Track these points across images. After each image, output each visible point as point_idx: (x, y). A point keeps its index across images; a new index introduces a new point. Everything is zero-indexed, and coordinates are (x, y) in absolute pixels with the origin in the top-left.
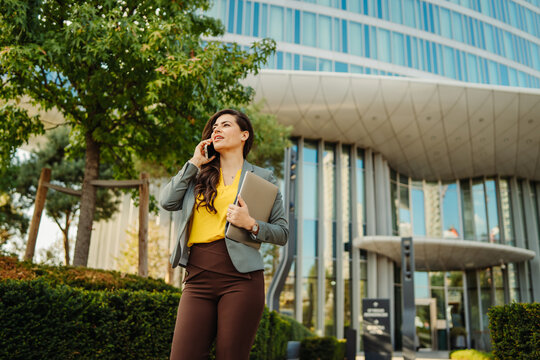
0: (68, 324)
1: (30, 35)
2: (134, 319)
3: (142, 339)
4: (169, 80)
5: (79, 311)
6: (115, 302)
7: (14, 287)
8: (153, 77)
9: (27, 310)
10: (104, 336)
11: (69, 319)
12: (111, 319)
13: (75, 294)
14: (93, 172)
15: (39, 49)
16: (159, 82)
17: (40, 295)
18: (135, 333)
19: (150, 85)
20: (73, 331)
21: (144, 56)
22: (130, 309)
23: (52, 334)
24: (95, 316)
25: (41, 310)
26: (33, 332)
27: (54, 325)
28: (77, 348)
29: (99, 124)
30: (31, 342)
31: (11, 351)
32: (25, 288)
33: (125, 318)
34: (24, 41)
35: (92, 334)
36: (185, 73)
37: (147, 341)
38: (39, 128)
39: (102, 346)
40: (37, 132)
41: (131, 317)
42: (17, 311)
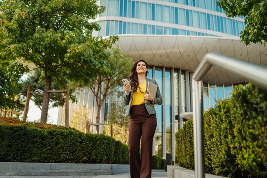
0: (33, 140)
1: (21, 39)
2: (57, 139)
3: (60, 146)
4: (72, 54)
5: (38, 135)
6: (50, 133)
7: (16, 127)
8: (66, 52)
9: (20, 135)
10: (46, 144)
11: (34, 138)
12: (49, 138)
13: (36, 130)
14: (48, 87)
15: (25, 45)
16: (68, 55)
17: (24, 130)
18: (57, 144)
19: (65, 56)
20: (36, 142)
21: (62, 45)
22: (56, 135)
23: (29, 143)
24: (43, 138)
25: (25, 135)
26: (22, 142)
27: (29, 140)
28: (37, 148)
29: (49, 69)
30: (22, 145)
31: (15, 147)
32: (19, 127)
33: (53, 138)
34: (19, 42)
35: (42, 143)
36: (77, 51)
37: (61, 146)
38: (28, 70)
39: (45, 148)
40: (26, 72)
41: (56, 138)
42: (17, 135)
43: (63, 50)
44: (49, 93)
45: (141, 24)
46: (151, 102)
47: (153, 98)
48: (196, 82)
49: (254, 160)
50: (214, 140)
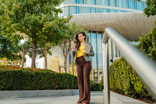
0: (27, 78)
1: (17, 21)
2: (40, 76)
3: (42, 80)
4: (46, 28)
5: (29, 75)
6: (36, 73)
7: (17, 71)
8: (43, 27)
10: (34, 80)
11: (27, 77)
12: (35, 77)
13: (28, 72)
14: (34, 47)
15: (19, 24)
16: (44, 28)
17: (22, 72)
18: (40, 79)
19: (43, 29)
20: (28, 79)
21: (41, 23)
22: (39, 75)
23: (24, 79)
24: (32, 76)
25: (22, 75)
26: (20, 79)
27: (24, 78)
28: (29, 82)
29: (34, 37)
30: (20, 81)
31: (17, 82)
32: (18, 71)
33: (38, 76)
35: (32, 80)
36: (49, 26)
37: (43, 81)
38: (23, 38)
39: (33, 82)
40: (22, 39)
41: (39, 76)
42: (18, 75)
43: (42, 26)
44: (35, 50)
45: (88, 7)
46: (87, 55)
47: (88, 52)
48: (104, 44)
49: (142, 88)
50: (123, 75)
